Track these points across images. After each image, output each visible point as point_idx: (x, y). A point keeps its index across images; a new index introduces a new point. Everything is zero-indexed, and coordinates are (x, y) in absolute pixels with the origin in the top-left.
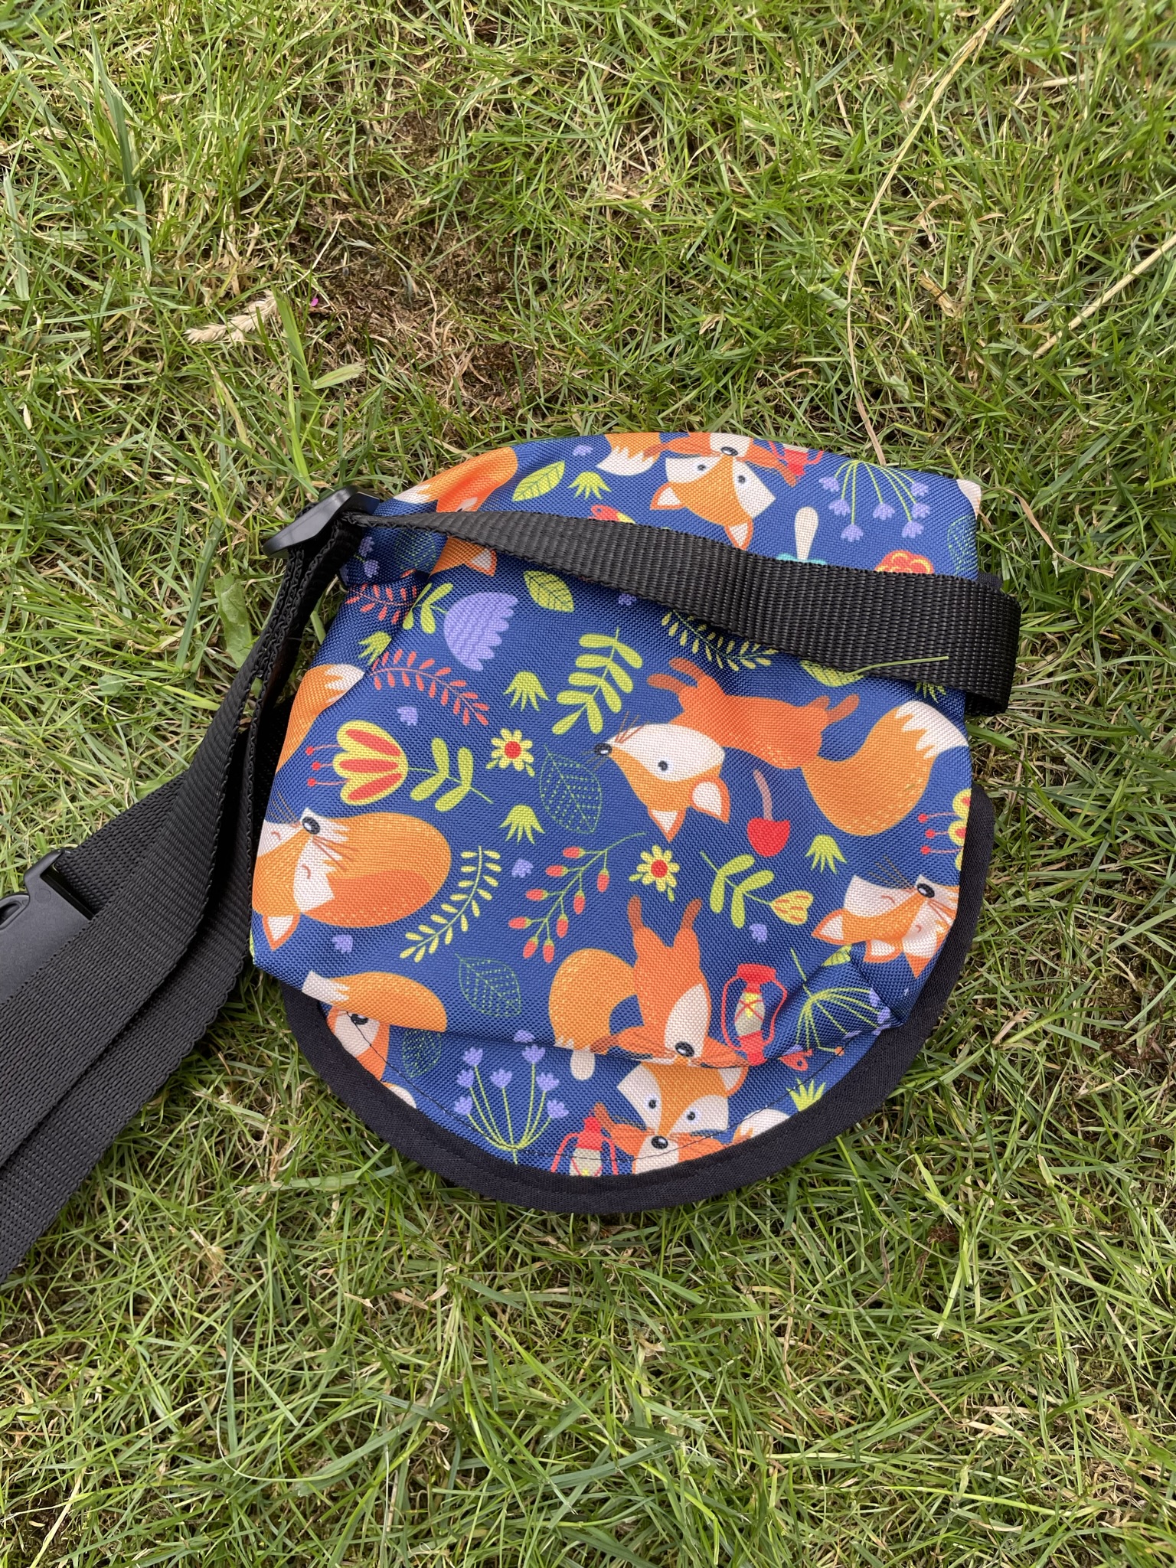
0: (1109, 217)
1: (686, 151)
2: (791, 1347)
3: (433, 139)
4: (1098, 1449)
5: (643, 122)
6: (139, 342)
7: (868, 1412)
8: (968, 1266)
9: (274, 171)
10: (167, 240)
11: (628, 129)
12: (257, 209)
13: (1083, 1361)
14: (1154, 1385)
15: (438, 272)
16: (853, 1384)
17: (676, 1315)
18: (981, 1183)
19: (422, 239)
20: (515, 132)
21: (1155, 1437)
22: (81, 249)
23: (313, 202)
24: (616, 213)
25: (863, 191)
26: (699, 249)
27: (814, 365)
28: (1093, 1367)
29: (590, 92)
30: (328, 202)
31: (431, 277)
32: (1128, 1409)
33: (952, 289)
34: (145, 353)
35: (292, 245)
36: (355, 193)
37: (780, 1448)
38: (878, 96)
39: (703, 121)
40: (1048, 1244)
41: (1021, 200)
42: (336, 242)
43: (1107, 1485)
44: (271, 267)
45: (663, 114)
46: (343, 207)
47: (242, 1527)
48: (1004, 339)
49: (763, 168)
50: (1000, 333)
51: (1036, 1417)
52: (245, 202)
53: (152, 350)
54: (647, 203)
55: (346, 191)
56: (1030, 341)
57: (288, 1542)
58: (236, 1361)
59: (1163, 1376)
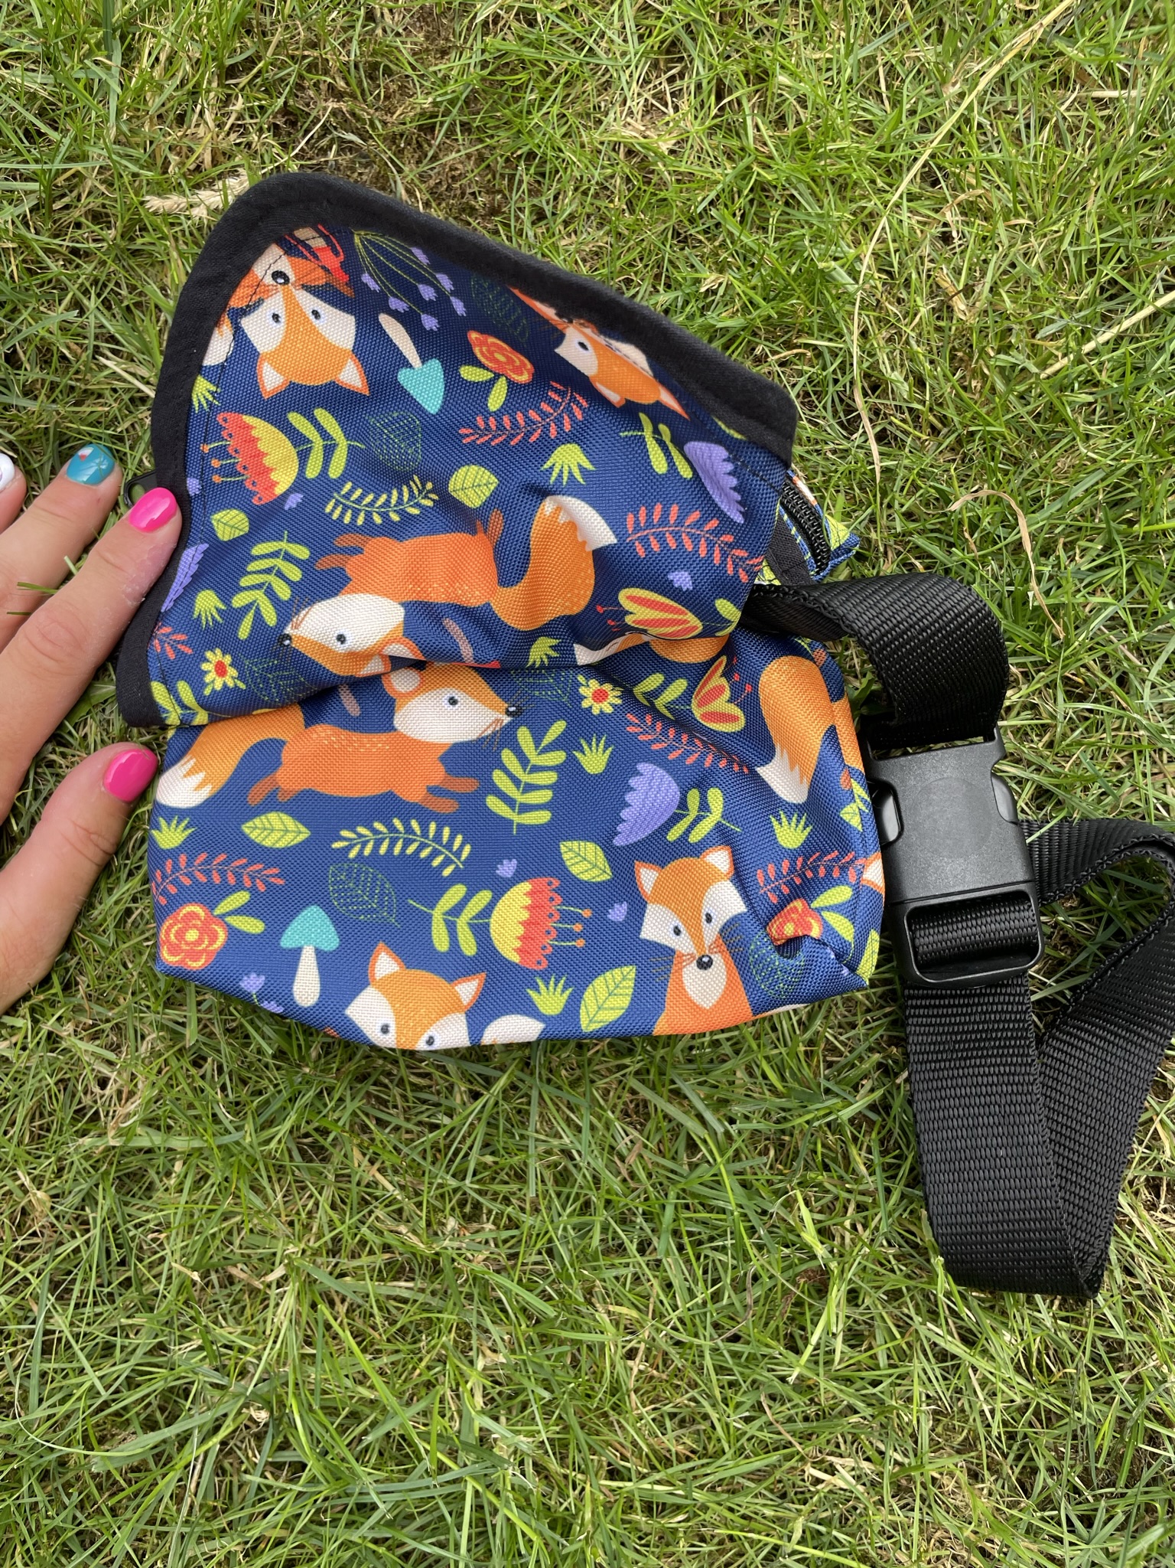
0: (1140, 243)
1: (713, 98)
2: (640, 1372)
3: (447, 40)
4: (939, 1514)
5: (672, 61)
6: (94, 203)
7: (710, 1448)
8: (834, 1312)
9: (269, 43)
10: (139, 95)
11: (655, 65)
12: (244, 80)
13: (937, 1421)
14: (1005, 1456)
15: (432, 183)
16: (698, 1418)
17: (524, 1326)
18: (859, 1227)
19: (420, 146)
20: (536, 45)
21: (998, 1509)
22: (45, 94)
23: (306, 84)
24: (630, 153)
25: (893, 171)
26: (711, 203)
27: (815, 348)
28: (946, 1429)
29: (621, 18)
30: (324, 87)
31: (423, 186)
32: (975, 1476)
33: (968, 291)
34: (98, 217)
35: (276, 126)
36: (353, 82)
37: (614, 1474)
38: (920, 75)
39: (736, 68)
40: (919, 1298)
41: (1052, 210)
42: (325, 130)
43: (943, 1553)
44: (249, 145)
45: (695, 54)
46: (339, 96)
47: (32, 1494)
48: (1014, 352)
49: (791, 130)
50: (1010, 346)
51: (880, 1474)
52: (232, 72)
53: (107, 215)
54: (664, 147)
55: (344, 78)
56: (1039, 359)
57: (78, 1514)
58: (48, 1318)
59: (1015, 1447)
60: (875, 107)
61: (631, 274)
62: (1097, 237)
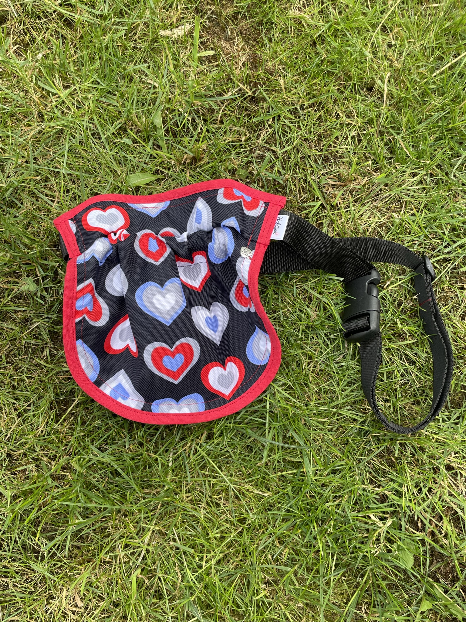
41: (420, 38)
60: (366, 8)
61: (298, 56)
62: (435, 43)
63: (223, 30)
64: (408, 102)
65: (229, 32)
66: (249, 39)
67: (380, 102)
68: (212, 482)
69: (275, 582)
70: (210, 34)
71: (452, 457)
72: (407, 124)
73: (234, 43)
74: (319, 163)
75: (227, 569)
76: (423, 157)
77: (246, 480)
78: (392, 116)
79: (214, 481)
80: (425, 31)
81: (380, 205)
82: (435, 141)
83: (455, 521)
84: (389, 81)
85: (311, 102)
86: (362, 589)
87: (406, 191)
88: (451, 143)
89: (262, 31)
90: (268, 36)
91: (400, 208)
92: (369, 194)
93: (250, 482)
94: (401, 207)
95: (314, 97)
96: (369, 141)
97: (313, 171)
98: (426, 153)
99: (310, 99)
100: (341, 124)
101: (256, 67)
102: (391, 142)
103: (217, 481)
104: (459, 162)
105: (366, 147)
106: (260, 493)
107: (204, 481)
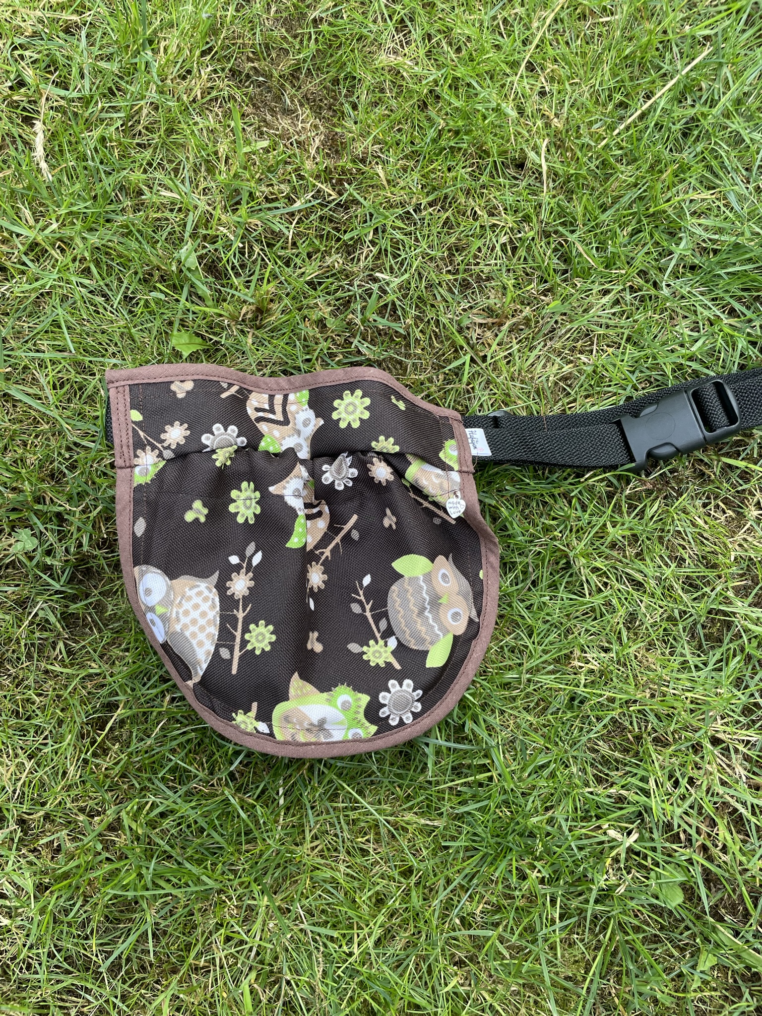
3: (296, 31)
5: (403, 27)
9: (219, 38)
11: (396, 29)
12: (209, 57)
22: (117, 72)
24: (390, 71)
33: (557, 115)
36: (259, 53)
41: (588, 74)
46: (251, 60)
48: (582, 138)
52: (203, 53)
60: (499, 38)
61: (400, 126)
62: (611, 82)
63: (278, 98)
64: (581, 181)
65: (288, 101)
66: (320, 108)
67: (538, 184)
68: (352, 817)
69: (471, 960)
70: (258, 108)
71: (719, 725)
72: (584, 215)
73: (297, 116)
74: (457, 293)
75: (392, 951)
76: (615, 264)
77: (404, 807)
78: (559, 205)
79: (353, 815)
80: (595, 64)
81: (558, 345)
82: (632, 235)
83: (737, 822)
84: (548, 150)
85: (431, 198)
86: (606, 950)
87: (596, 319)
88: (656, 236)
89: (340, 93)
90: (351, 99)
91: (590, 345)
92: (539, 331)
93: (411, 808)
94: (592, 344)
95: (434, 189)
96: (529, 248)
97: (448, 307)
98: (619, 257)
99: (428, 195)
100: (481, 226)
101: (337, 152)
102: (562, 246)
103: (360, 814)
104: (673, 263)
105: (525, 259)
106: (428, 822)
107: (338, 817)
